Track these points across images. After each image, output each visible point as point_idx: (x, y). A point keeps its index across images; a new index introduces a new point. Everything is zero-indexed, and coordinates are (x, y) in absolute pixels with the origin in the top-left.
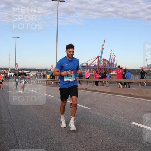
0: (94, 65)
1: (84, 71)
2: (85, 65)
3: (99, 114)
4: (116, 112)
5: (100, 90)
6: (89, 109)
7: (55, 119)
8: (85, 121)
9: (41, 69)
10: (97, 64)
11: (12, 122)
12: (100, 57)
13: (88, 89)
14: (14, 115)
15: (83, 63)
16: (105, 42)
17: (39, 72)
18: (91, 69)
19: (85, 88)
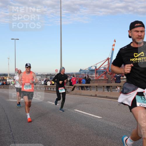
0: (104, 68)
1: (93, 75)
2: (94, 68)
3: (112, 124)
4: (132, 121)
5: (111, 96)
6: (100, 118)
7: (62, 130)
8: (95, 132)
9: (44, 74)
10: (107, 67)
11: (12, 134)
12: (110, 59)
13: (98, 95)
14: (14, 126)
15: (91, 67)
16: (115, 41)
17: (41, 77)
18: (100, 73)
19: (94, 95)
